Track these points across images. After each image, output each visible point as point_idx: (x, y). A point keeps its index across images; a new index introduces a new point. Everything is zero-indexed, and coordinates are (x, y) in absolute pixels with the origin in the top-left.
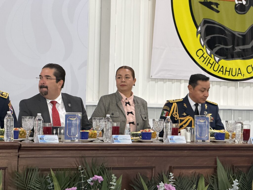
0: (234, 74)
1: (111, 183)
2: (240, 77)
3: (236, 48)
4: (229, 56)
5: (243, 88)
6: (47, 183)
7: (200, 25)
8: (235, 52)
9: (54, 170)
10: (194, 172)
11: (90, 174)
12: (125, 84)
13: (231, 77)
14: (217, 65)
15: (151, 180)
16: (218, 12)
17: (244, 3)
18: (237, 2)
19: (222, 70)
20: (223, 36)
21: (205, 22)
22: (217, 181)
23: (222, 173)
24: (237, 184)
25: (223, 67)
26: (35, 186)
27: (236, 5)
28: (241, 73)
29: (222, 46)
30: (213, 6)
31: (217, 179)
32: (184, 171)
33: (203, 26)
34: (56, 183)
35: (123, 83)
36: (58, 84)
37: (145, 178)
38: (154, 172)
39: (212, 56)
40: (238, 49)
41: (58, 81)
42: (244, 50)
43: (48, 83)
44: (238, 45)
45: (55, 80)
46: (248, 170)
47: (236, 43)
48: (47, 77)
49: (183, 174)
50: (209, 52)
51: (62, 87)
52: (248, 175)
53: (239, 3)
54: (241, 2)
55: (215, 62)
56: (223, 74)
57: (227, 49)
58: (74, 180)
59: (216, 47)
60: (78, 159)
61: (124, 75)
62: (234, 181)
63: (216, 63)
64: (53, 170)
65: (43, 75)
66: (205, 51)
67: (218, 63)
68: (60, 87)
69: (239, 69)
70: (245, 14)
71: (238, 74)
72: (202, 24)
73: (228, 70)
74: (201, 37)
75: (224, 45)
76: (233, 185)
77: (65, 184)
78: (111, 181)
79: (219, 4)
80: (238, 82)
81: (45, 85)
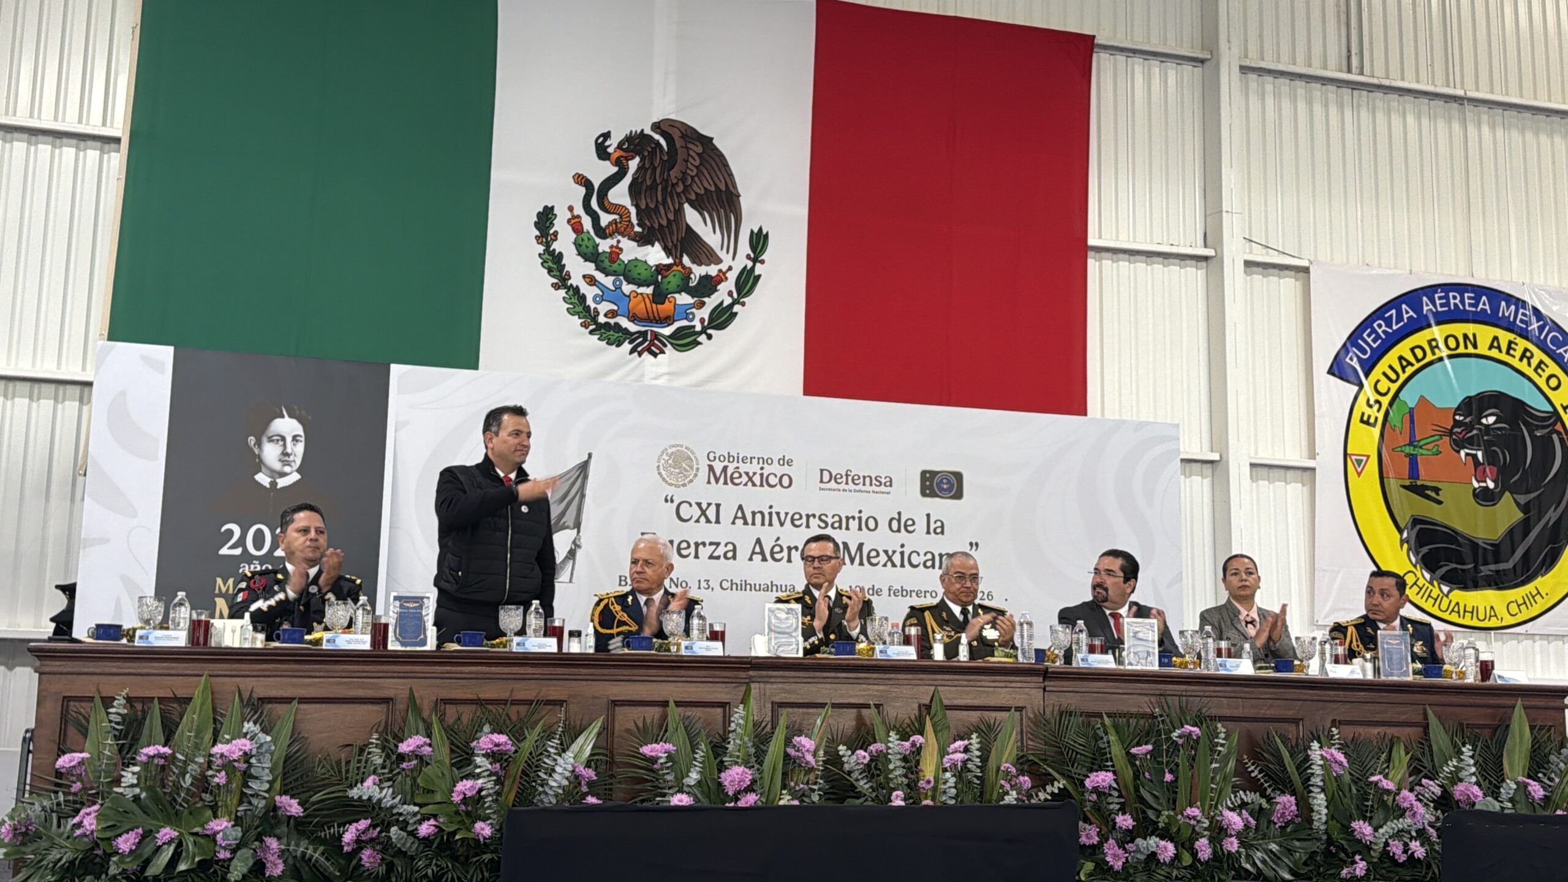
0: (1481, 617)
1: (1216, 740)
2: (1494, 623)
3: (1482, 568)
4: (1470, 583)
5: (1504, 643)
6: (1097, 738)
7: (1406, 527)
8: (1481, 577)
9: (1109, 715)
10: (1382, 734)
11: (1177, 723)
12: (1247, 583)
13: (1475, 623)
14: (1445, 601)
15: (1297, 744)
16: (1440, 503)
17: (1491, 485)
18: (1476, 484)
19: (1456, 609)
20: (1453, 547)
21: (1416, 521)
22: (1431, 750)
23: (1439, 737)
24: (1471, 753)
25: (1457, 604)
26: (1075, 742)
27: (1475, 489)
28: (1496, 616)
29: (1454, 566)
30: (1429, 492)
31: (1430, 747)
32: (1361, 730)
33: (1412, 529)
34: (1113, 738)
35: (1244, 583)
36: (1127, 585)
37: (1285, 740)
38: (1301, 727)
39: (1435, 583)
40: (1486, 570)
41: (1126, 580)
42: (1497, 572)
43: (1109, 581)
44: (1486, 563)
45: (1122, 579)
46: (1494, 734)
47: (1480, 561)
48: (1109, 572)
49: (1360, 734)
50: (1428, 576)
51: (1133, 592)
52: (1494, 741)
53: (1480, 487)
54: (1484, 484)
55: (1441, 595)
56: (1459, 616)
57: (1463, 570)
58: (1148, 734)
59: (1441, 566)
60: (1153, 699)
61: (1242, 569)
62: (1464, 749)
63: (1445, 598)
64: (1108, 717)
65: (1101, 567)
66: (1419, 574)
67: (1447, 596)
68: (1129, 591)
69: (1492, 608)
70: (1494, 505)
71: (1491, 616)
72: (1409, 526)
73: (1469, 609)
74: (1409, 549)
75: (1457, 563)
76: (1462, 757)
77: (1132, 741)
78: (1217, 737)
79: (1440, 490)
80: (1492, 632)
81: (1105, 586)
